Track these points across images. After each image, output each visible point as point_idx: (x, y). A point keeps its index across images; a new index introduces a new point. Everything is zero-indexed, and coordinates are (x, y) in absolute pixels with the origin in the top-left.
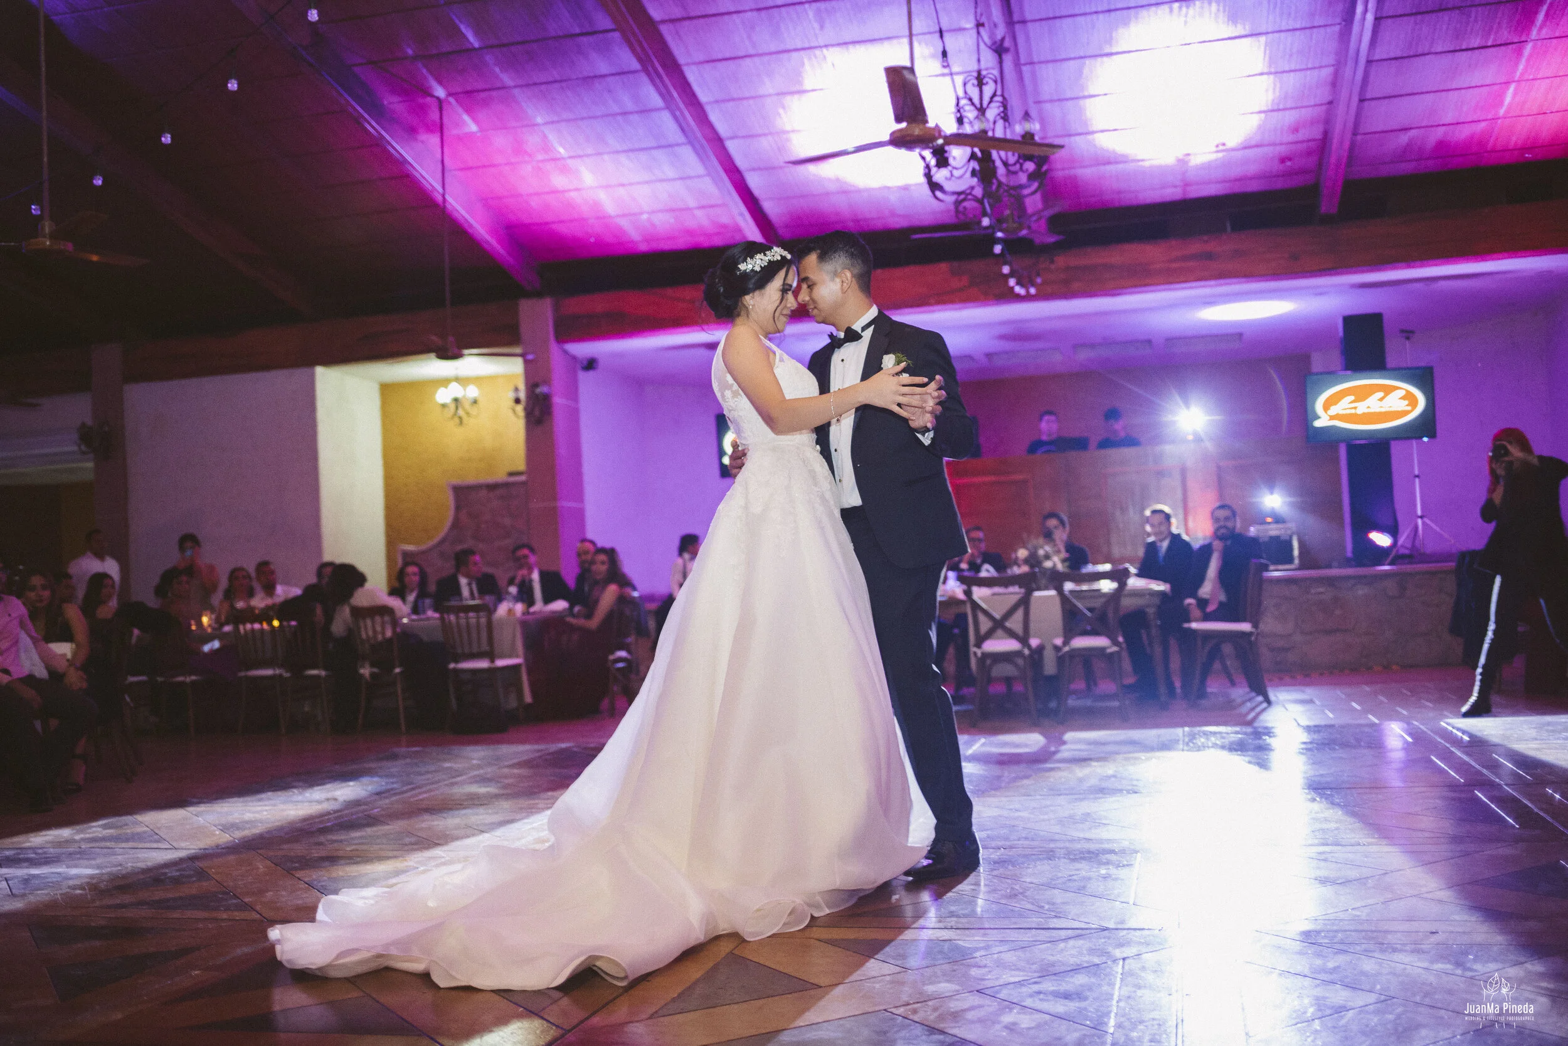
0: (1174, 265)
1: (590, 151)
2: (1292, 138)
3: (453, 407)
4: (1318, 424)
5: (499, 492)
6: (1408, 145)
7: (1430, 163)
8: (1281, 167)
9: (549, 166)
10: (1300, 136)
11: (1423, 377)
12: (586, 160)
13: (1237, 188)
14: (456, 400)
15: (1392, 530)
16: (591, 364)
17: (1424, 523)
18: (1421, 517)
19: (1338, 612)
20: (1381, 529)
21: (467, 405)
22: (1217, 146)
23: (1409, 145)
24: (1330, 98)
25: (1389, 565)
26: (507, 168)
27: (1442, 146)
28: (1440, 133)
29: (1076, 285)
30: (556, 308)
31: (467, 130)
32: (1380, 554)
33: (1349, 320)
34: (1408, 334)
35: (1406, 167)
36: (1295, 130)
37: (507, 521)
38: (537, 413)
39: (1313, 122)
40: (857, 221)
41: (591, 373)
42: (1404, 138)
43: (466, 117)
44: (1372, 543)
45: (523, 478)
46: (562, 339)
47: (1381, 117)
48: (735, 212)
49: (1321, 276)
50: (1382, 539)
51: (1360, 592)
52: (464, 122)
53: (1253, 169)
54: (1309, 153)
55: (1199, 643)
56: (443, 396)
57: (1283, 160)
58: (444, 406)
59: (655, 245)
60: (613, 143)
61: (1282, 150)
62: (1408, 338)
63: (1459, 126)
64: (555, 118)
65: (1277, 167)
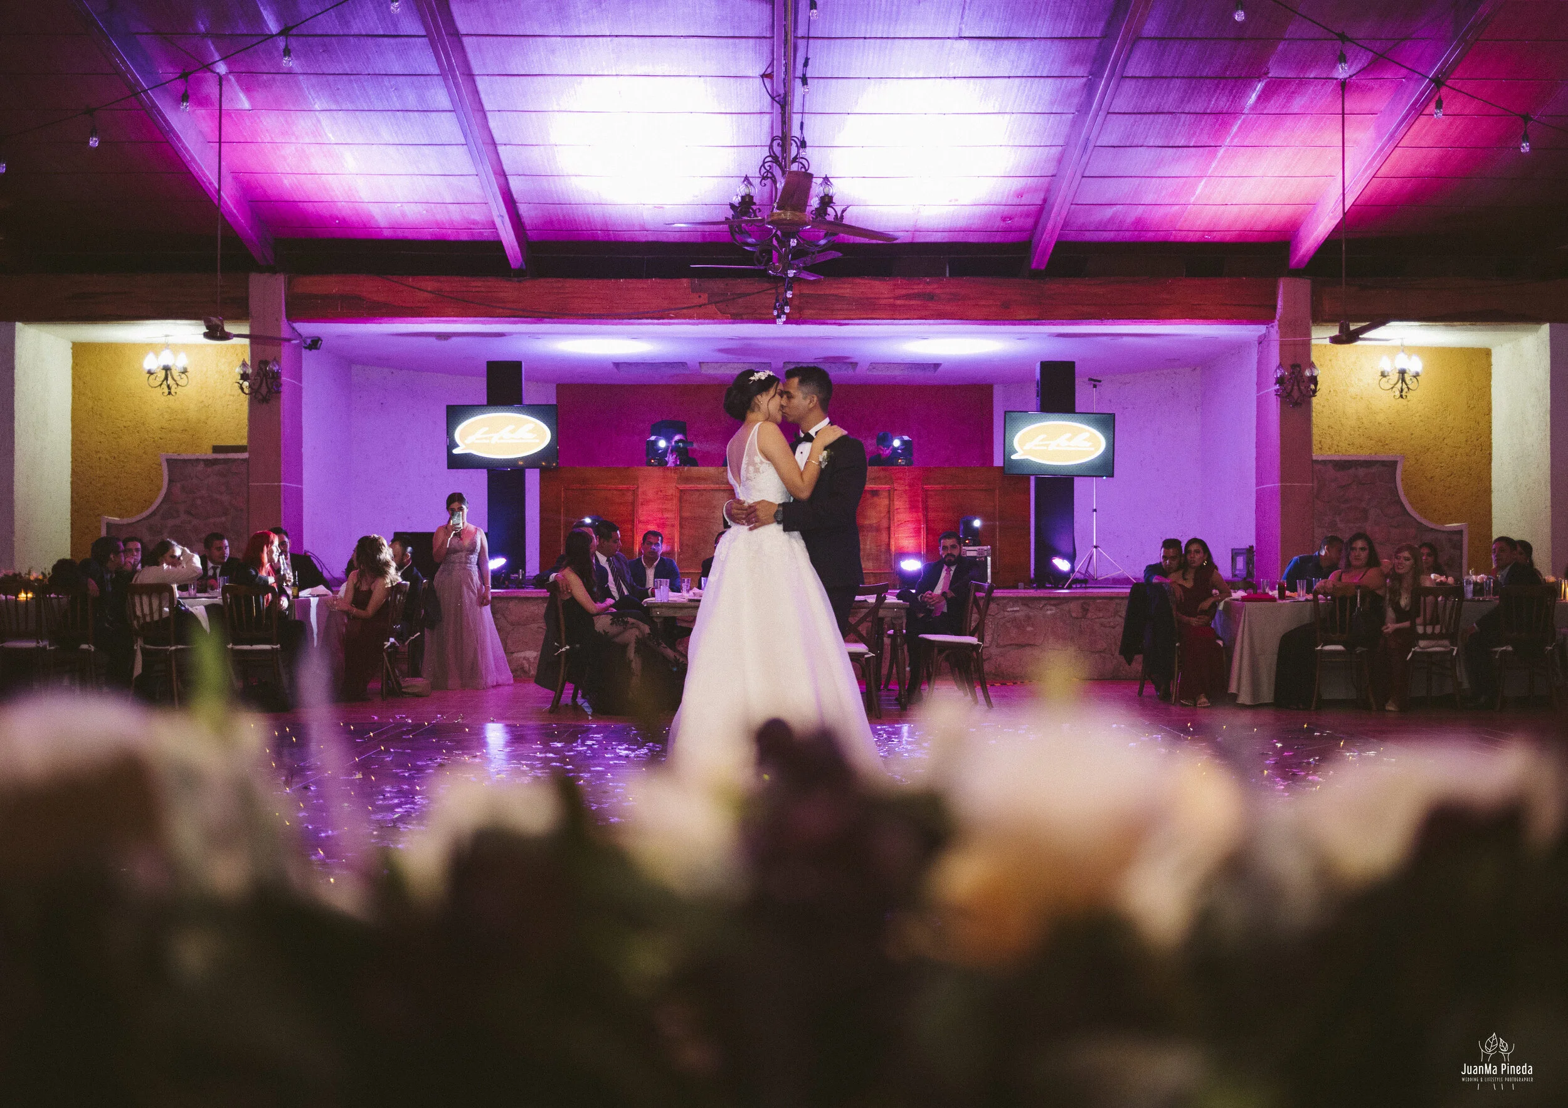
0: (898, 302)
1: (360, 140)
2: (1017, 201)
3: (162, 374)
4: (1014, 457)
5: (217, 468)
6: (1112, 217)
7: (1128, 234)
8: (1002, 224)
9: (313, 149)
10: (1024, 201)
11: (1107, 422)
12: (354, 148)
13: (960, 238)
14: (167, 369)
15: (1071, 558)
16: (314, 343)
17: (1099, 554)
18: (1096, 547)
19: (1029, 629)
20: (1063, 556)
21: (175, 373)
22: (950, 201)
23: (1112, 219)
24: (1055, 172)
25: (1067, 588)
26: (269, 145)
27: (1139, 224)
28: (1139, 211)
29: (808, 313)
30: (289, 285)
31: (239, 107)
32: (1060, 579)
33: (1046, 366)
34: (1095, 382)
35: (1108, 236)
36: (1020, 195)
37: (225, 498)
38: (264, 390)
39: (1036, 190)
40: (606, 231)
41: (314, 352)
42: (1109, 212)
43: (242, 96)
44: (1055, 568)
45: (245, 455)
46: (292, 317)
47: (1093, 192)
48: (495, 213)
49: (1026, 324)
50: (1062, 565)
51: (1049, 612)
52: (240, 100)
53: (976, 223)
54: (1028, 215)
55: (936, 651)
56: (152, 362)
57: (1004, 219)
58: (150, 373)
59: (400, 233)
60: (386, 135)
61: (1007, 210)
62: (1095, 386)
63: (1156, 207)
64: (334, 107)
65: (999, 224)
